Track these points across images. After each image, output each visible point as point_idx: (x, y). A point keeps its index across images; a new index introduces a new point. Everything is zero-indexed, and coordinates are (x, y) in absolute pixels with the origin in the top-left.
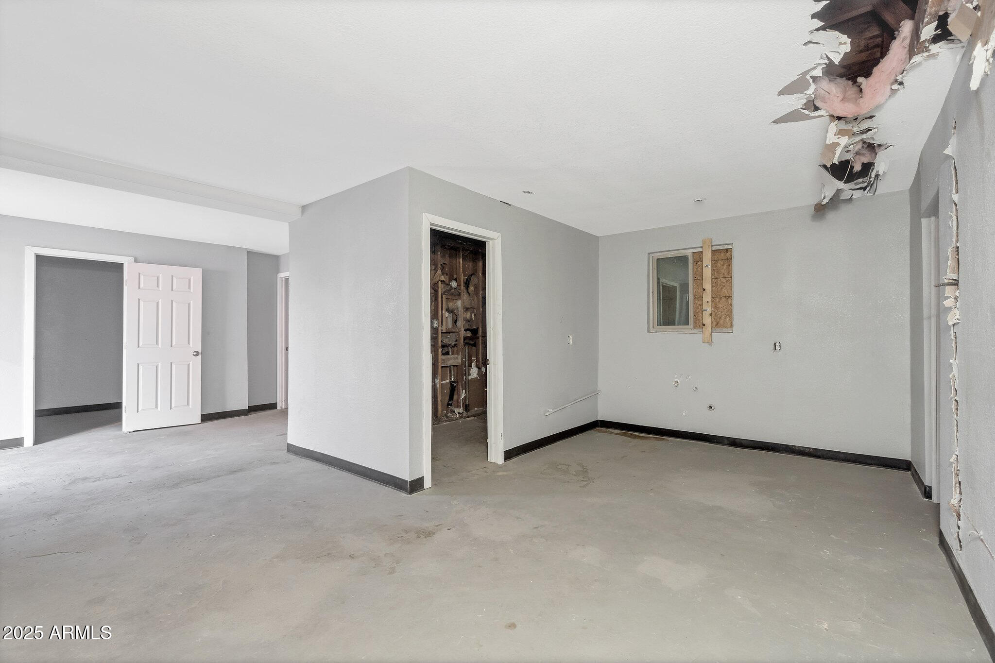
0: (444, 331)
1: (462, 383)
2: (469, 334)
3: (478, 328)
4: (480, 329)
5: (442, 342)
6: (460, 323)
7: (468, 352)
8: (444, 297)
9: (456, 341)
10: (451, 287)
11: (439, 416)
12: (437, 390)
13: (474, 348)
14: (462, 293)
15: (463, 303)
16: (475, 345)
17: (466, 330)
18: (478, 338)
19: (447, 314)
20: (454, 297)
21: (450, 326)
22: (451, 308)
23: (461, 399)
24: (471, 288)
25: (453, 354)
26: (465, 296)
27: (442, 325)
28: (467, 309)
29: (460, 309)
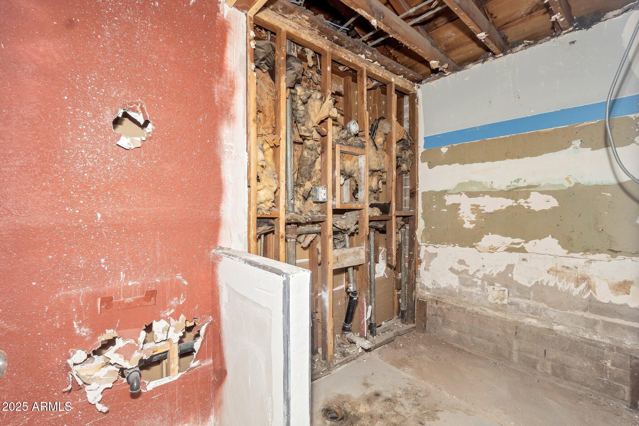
0: (338, 207)
1: (366, 293)
2: (377, 212)
3: (390, 204)
4: (394, 204)
5: (334, 225)
6: (363, 194)
7: (375, 241)
8: (338, 147)
9: (357, 223)
10: (349, 133)
11: (329, 358)
12: (325, 312)
13: (382, 236)
14: (367, 144)
15: (368, 161)
16: (383, 231)
17: (372, 206)
18: (391, 219)
19: (340, 180)
20: (353, 150)
21: (347, 197)
22: (348, 171)
23: (365, 319)
24: (379, 140)
25: (351, 246)
26: (370, 149)
27: (334, 196)
28: (373, 172)
29: (363, 171)
